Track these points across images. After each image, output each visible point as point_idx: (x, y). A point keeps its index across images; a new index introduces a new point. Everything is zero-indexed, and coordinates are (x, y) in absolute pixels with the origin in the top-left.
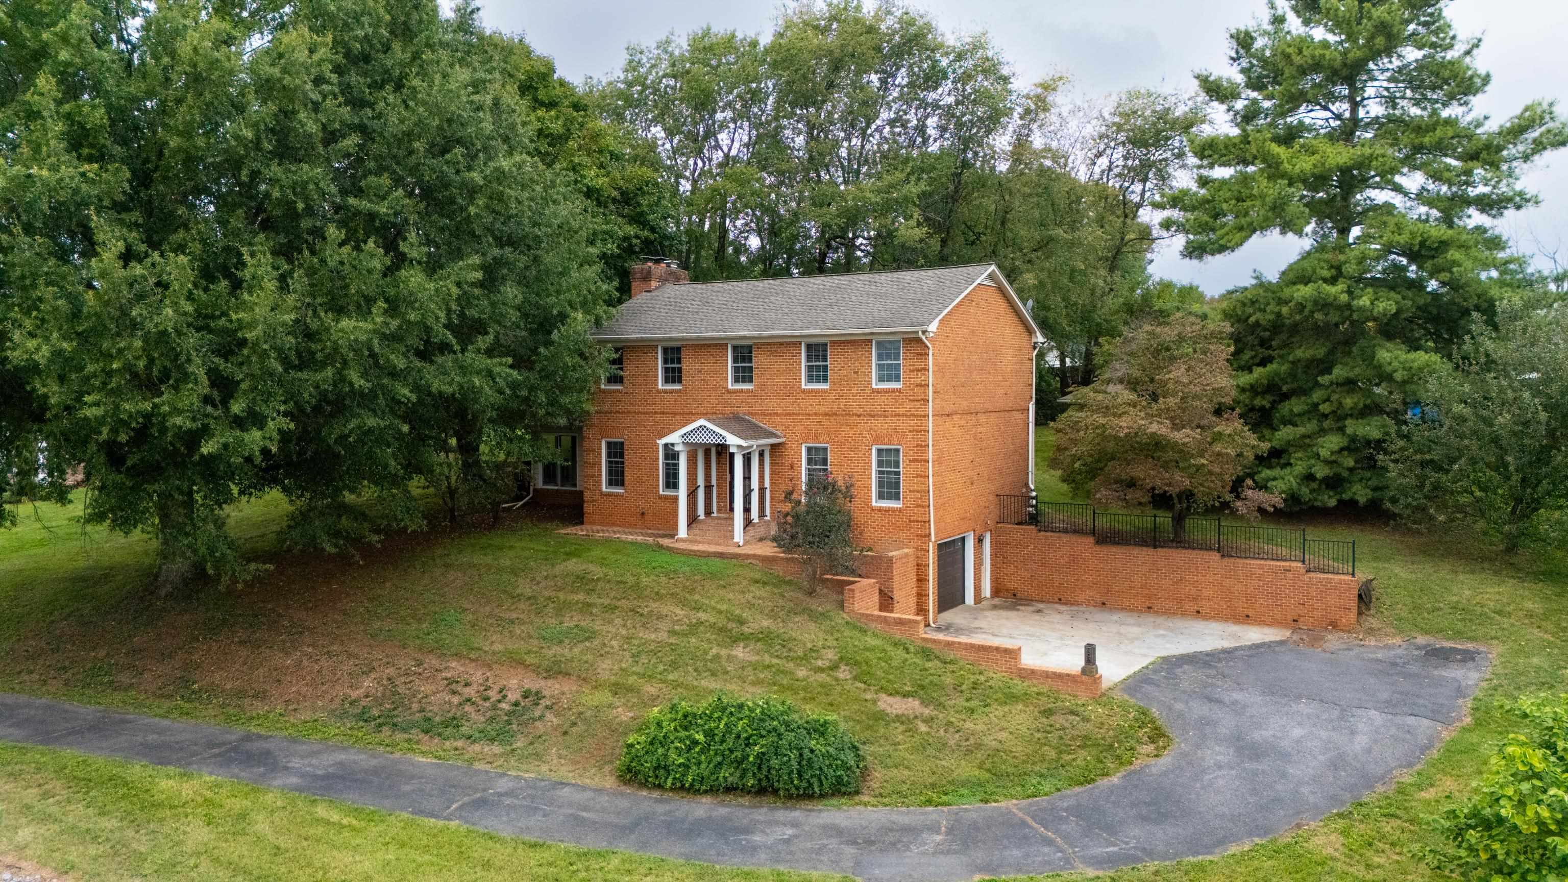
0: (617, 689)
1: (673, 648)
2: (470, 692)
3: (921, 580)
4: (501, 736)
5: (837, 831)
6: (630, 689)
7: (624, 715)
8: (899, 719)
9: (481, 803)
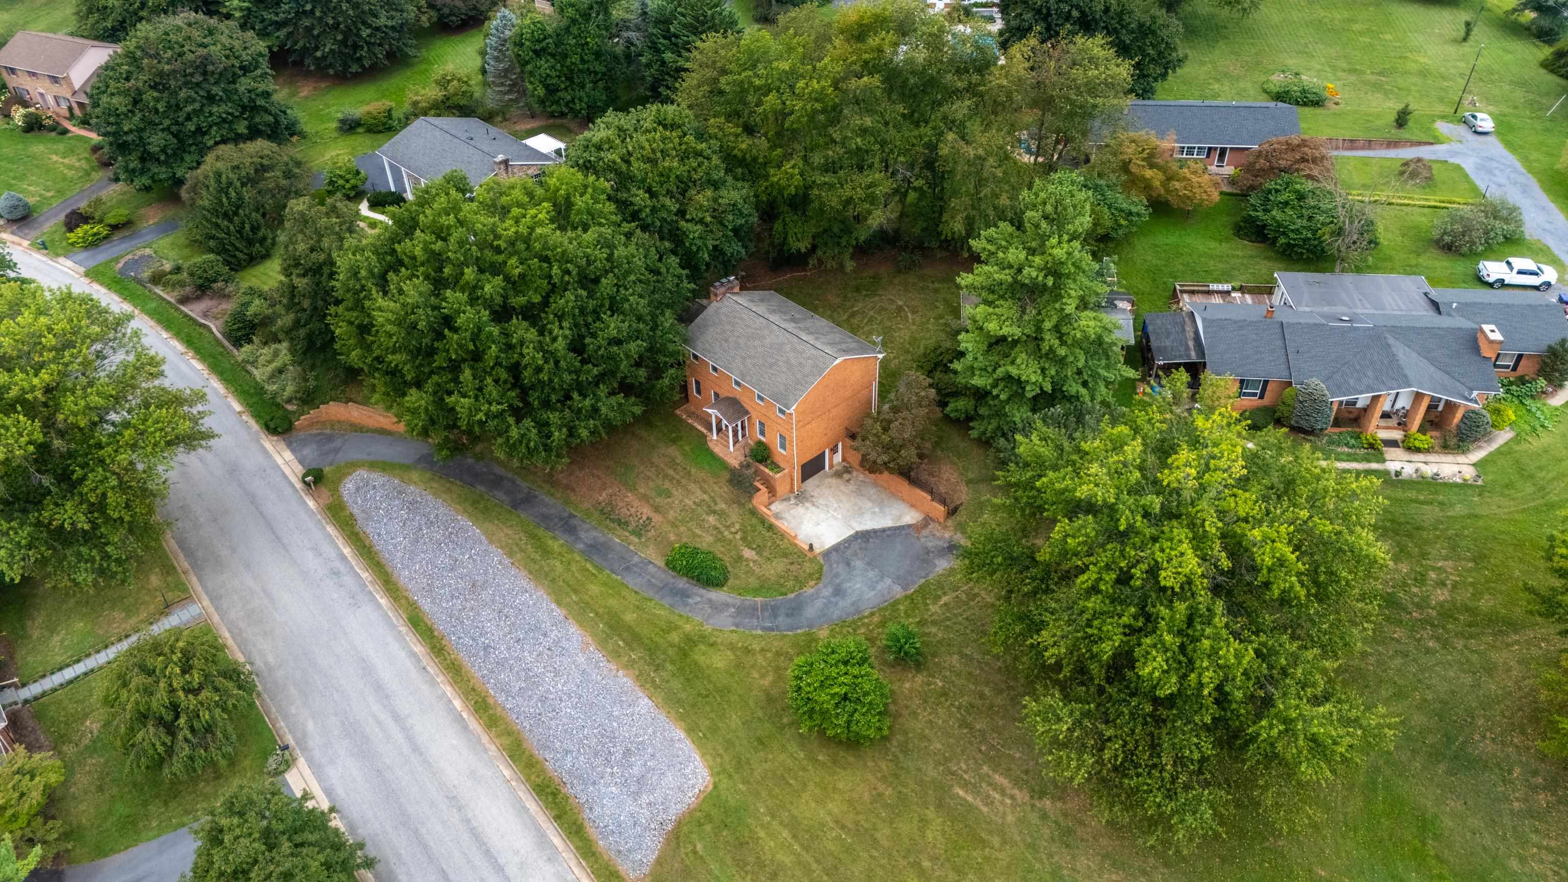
0: (673, 525)
1: (693, 511)
2: (633, 510)
3: (792, 480)
4: (639, 536)
5: (710, 601)
6: (677, 527)
7: (672, 537)
8: (747, 560)
9: (627, 569)
